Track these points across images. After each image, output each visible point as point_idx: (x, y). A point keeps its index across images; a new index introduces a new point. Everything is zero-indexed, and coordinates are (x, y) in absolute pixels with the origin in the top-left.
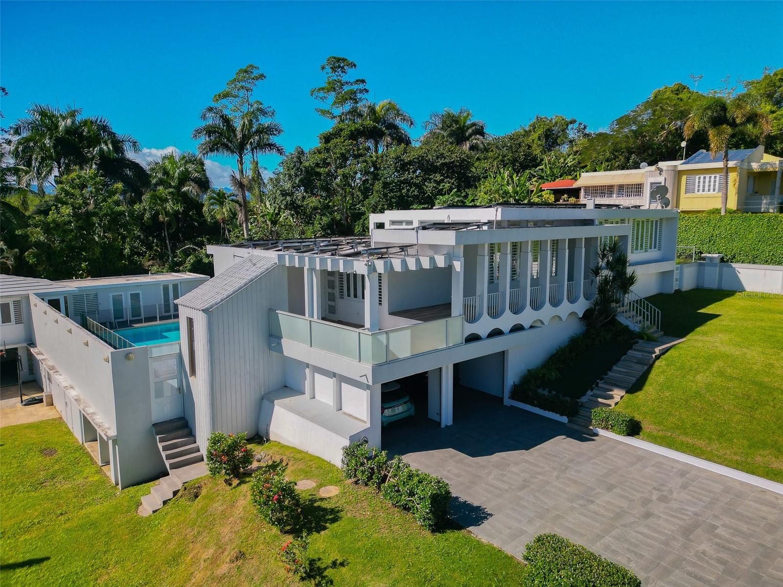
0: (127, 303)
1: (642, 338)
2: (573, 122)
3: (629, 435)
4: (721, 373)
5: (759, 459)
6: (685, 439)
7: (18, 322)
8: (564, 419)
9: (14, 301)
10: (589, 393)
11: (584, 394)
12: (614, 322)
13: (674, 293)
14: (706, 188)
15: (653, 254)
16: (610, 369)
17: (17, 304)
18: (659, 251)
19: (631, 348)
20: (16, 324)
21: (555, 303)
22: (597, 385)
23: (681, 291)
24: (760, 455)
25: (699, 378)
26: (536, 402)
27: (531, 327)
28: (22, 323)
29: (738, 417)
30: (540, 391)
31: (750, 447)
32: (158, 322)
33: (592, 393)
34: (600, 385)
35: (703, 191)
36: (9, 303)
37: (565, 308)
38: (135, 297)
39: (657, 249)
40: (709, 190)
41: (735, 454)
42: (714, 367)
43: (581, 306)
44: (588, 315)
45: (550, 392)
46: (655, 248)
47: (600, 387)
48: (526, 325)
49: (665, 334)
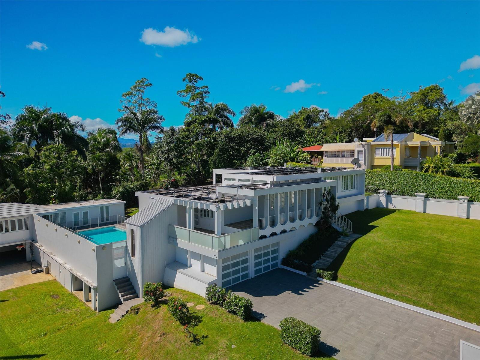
0: (81, 217)
1: (343, 235)
2: (322, 111)
3: (332, 280)
4: (374, 252)
5: (383, 289)
6: (355, 281)
7: (27, 229)
8: (305, 274)
9: (25, 218)
10: (317, 261)
11: (314, 262)
12: (330, 226)
13: (365, 210)
14: (385, 154)
15: (353, 191)
16: (327, 250)
17: (26, 219)
18: (357, 190)
19: (337, 240)
20: (25, 230)
21: (302, 219)
22: (321, 258)
23: (368, 209)
24: (384, 287)
25: (365, 254)
26: (293, 266)
27: (290, 231)
28: (28, 229)
29: (378, 271)
30: (295, 261)
31: (380, 284)
32: (99, 228)
33: (318, 262)
34: (322, 258)
35: (384, 155)
36: (22, 219)
37: (306, 221)
38: (86, 214)
39: (355, 189)
40: (386, 155)
41: (374, 287)
42: (371, 249)
43: (314, 220)
44: (318, 224)
45: (299, 261)
46: (354, 188)
47: (323, 259)
48: (288, 230)
49: (354, 233)
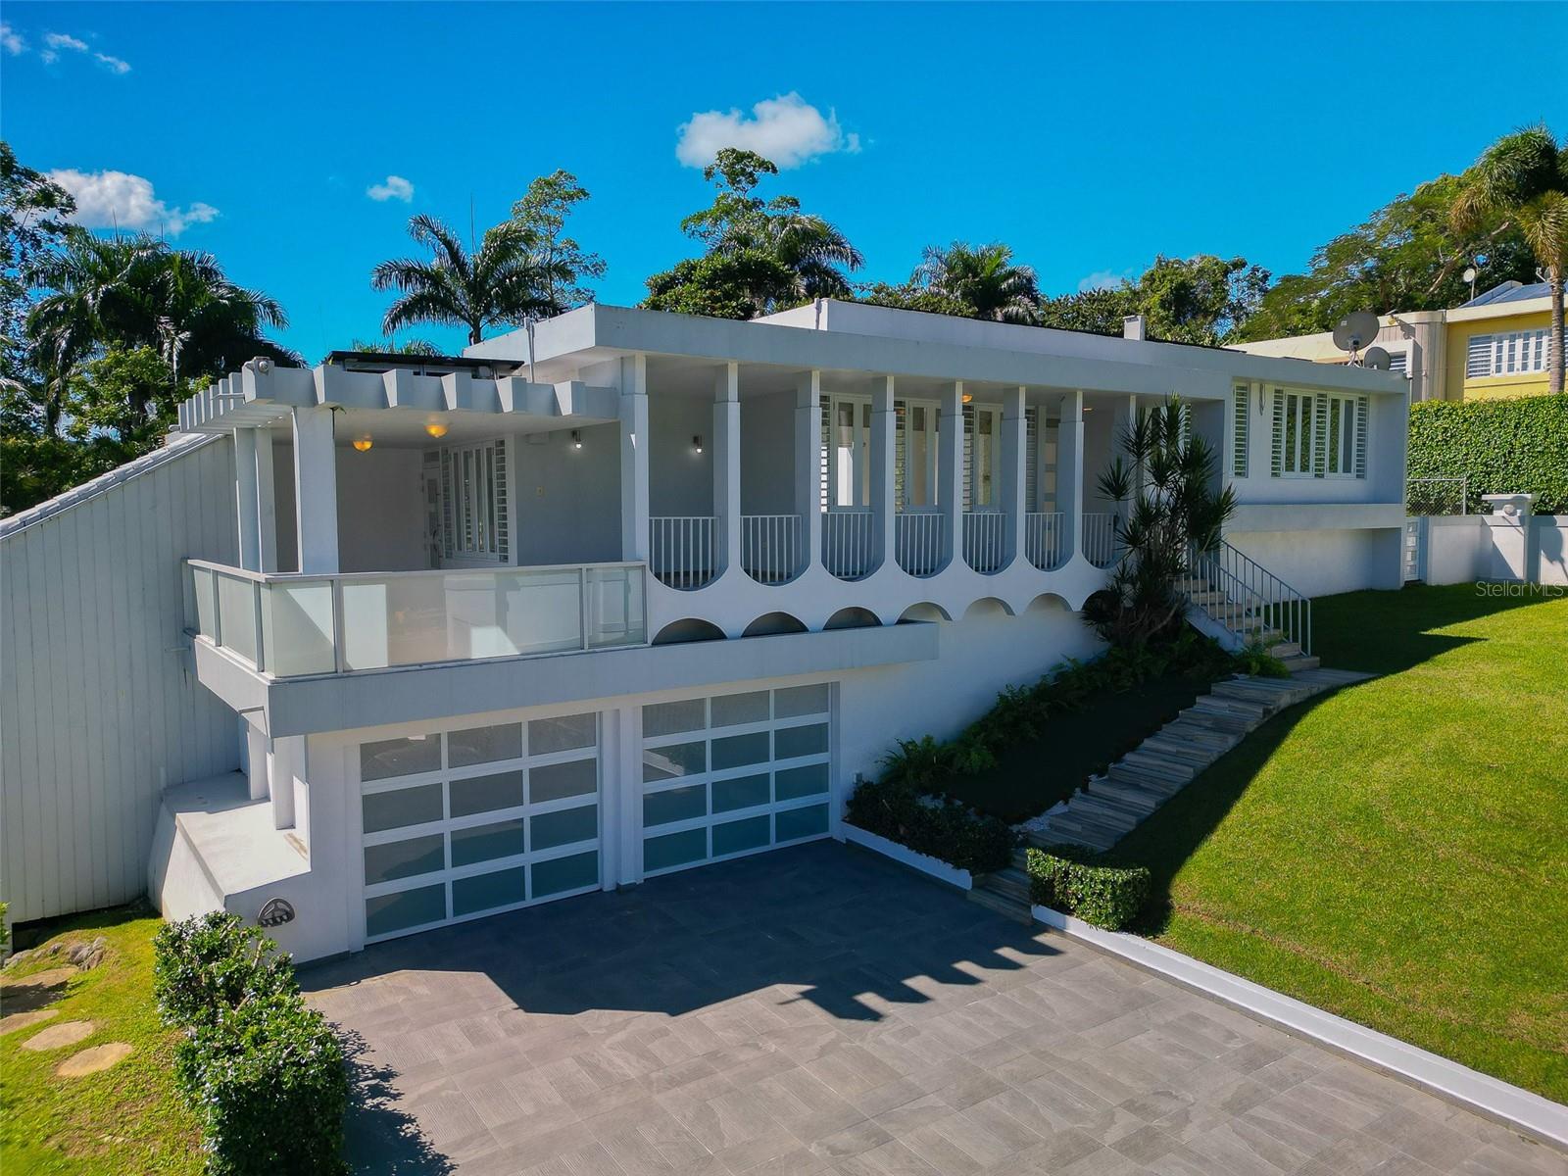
1: (1247, 669)
2: (1239, 265)
3: (1126, 927)
6: (1290, 945)
8: (963, 879)
10: (1059, 808)
11: (1038, 811)
12: (1179, 627)
13: (1403, 588)
14: (1518, 364)
15: (1340, 483)
16: (1133, 747)
18: (1360, 481)
19: (1207, 692)
21: (989, 563)
22: (1085, 790)
23: (1425, 585)
26: (902, 831)
27: (901, 622)
30: (927, 802)
33: (1066, 809)
34: (1091, 787)
35: (1511, 368)
37: (1021, 580)
39: (1353, 474)
40: (1525, 367)
43: (1078, 580)
44: (1099, 609)
46: (1347, 469)
47: (1097, 795)
48: (887, 612)
49: (1324, 665)
